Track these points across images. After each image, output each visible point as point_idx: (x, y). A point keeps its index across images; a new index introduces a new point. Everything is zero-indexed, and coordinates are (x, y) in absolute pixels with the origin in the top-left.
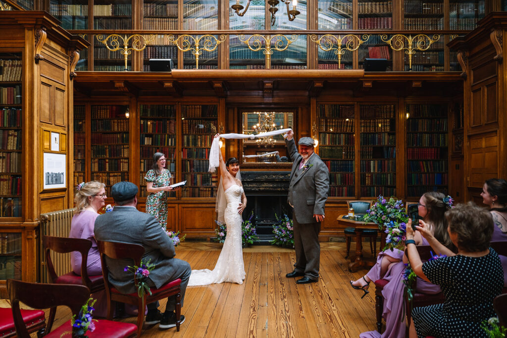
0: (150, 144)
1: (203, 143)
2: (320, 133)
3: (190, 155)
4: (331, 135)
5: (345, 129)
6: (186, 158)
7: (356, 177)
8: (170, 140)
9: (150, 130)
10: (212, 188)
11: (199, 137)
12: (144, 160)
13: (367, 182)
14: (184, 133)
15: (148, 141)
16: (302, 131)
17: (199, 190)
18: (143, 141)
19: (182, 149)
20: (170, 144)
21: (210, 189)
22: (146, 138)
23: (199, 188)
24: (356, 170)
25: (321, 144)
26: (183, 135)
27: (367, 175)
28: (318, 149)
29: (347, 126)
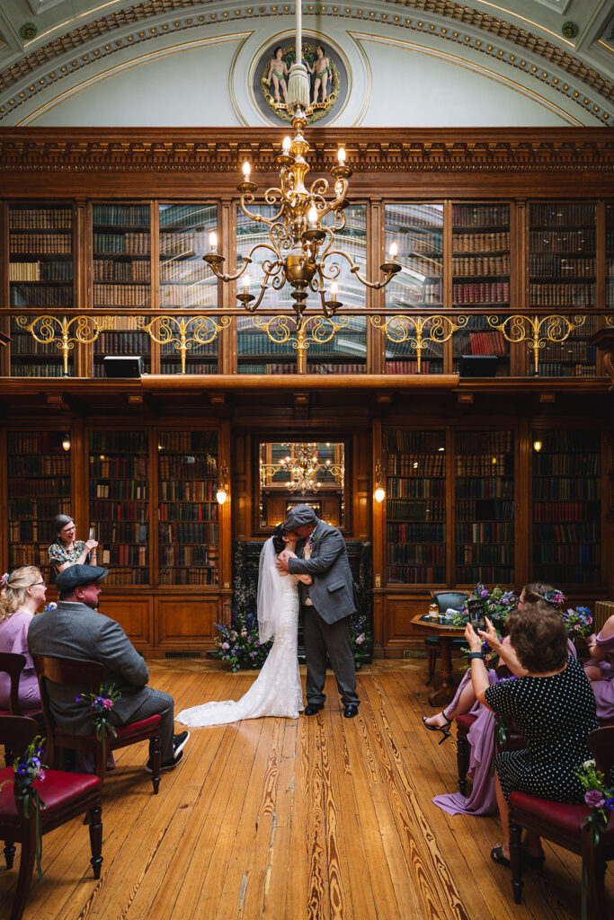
0: (107, 496)
1: (194, 495)
2: (388, 478)
3: (172, 513)
4: (406, 480)
5: (430, 471)
6: (166, 519)
7: (449, 551)
8: (139, 489)
9: (106, 473)
10: (209, 570)
11: (187, 484)
12: (97, 523)
13: (466, 559)
14: (163, 477)
15: (102, 492)
16: (359, 474)
17: (188, 573)
18: (94, 492)
19: (159, 504)
20: (139, 497)
21: (206, 571)
22: (99, 486)
23: (187, 569)
24: (448, 539)
25: (391, 496)
26: (160, 481)
27: (466, 548)
28: (385, 504)
29: (433, 466)
